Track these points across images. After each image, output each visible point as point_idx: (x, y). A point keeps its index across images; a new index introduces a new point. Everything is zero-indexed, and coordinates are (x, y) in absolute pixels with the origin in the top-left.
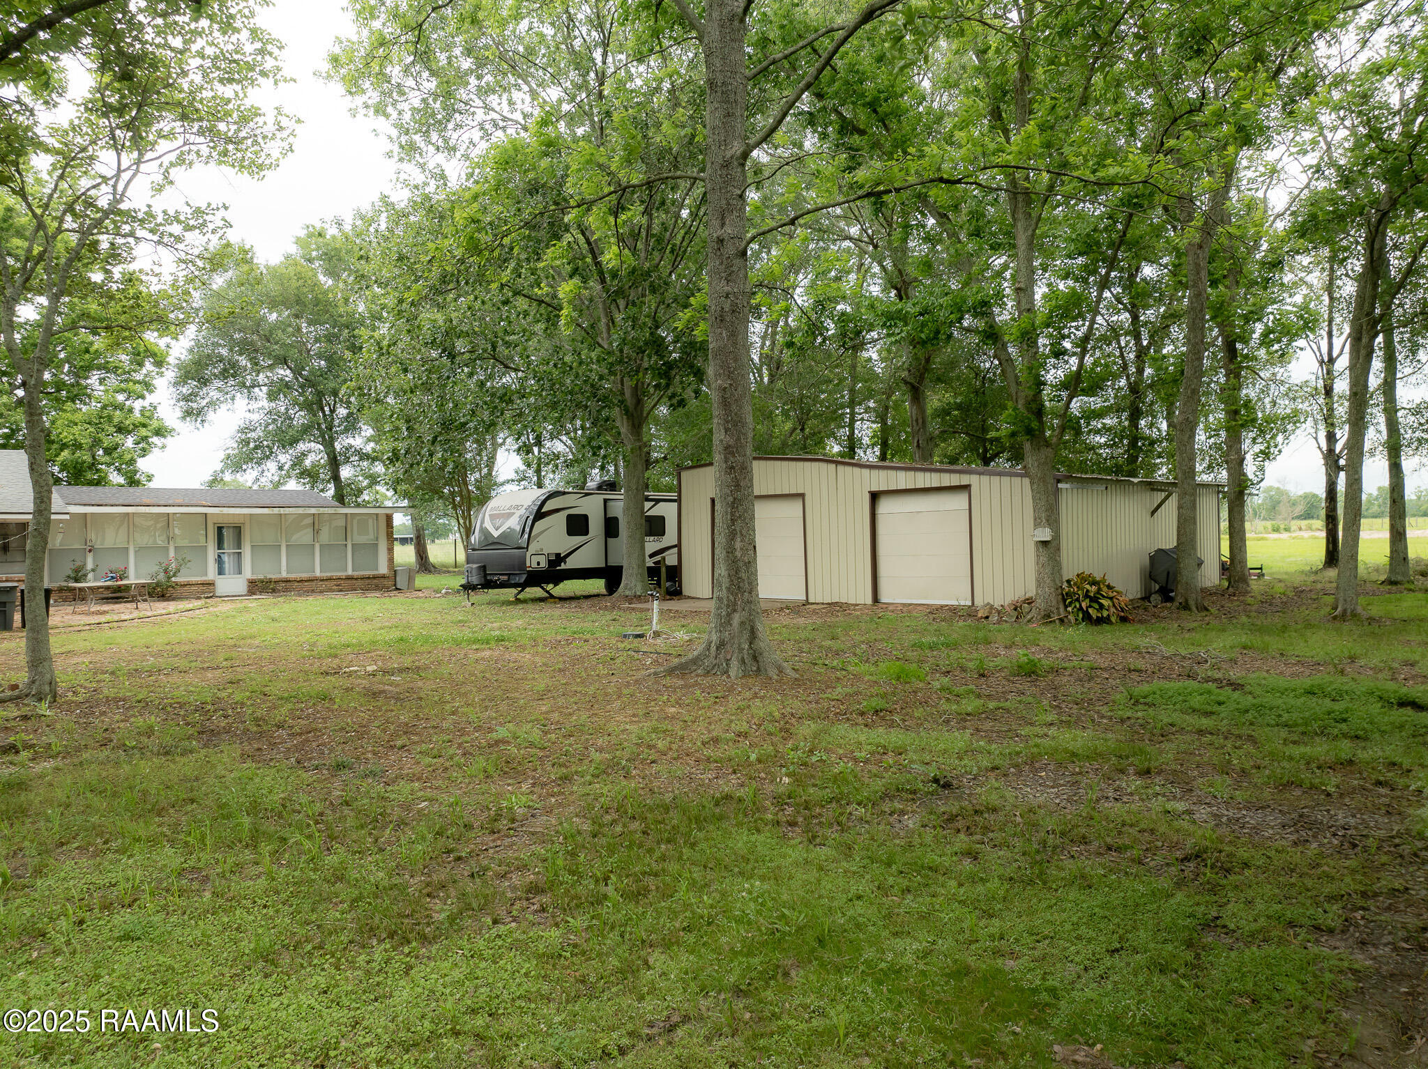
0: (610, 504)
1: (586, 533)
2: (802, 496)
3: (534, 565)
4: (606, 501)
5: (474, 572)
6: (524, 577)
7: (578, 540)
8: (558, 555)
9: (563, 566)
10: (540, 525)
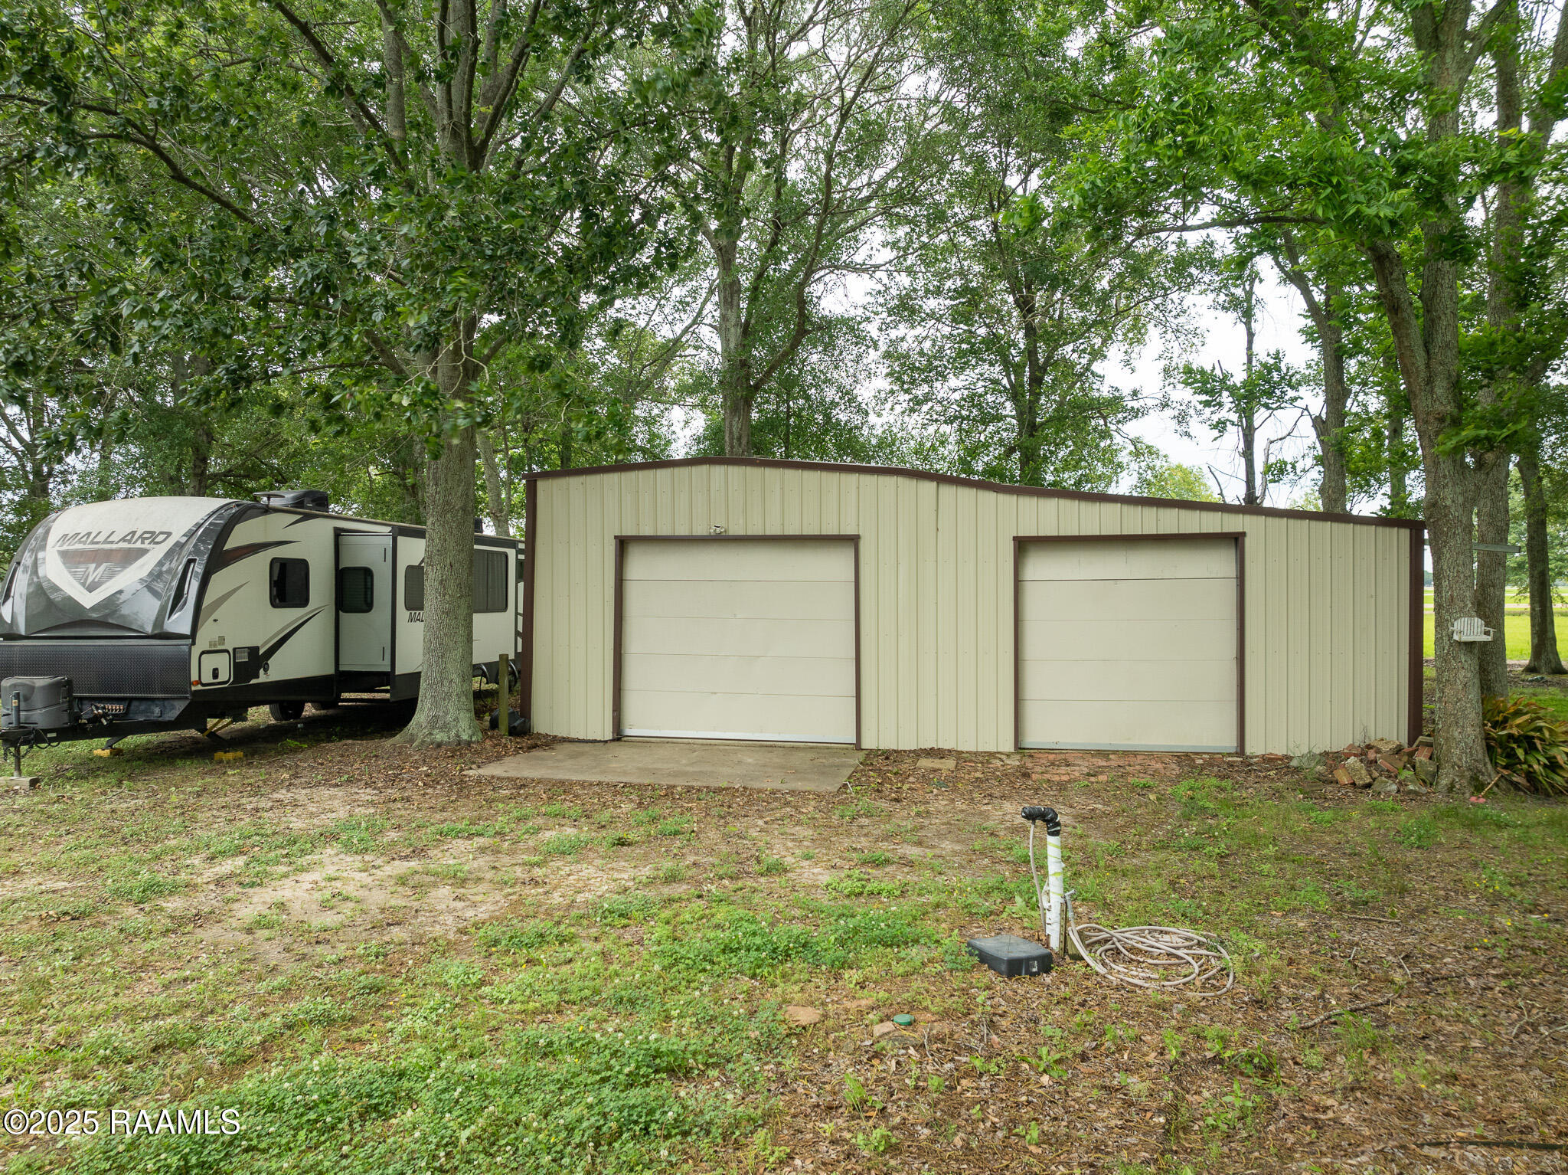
0: (345, 540)
1: (304, 602)
2: (853, 540)
3: (207, 678)
4: (338, 533)
5: (38, 699)
6: (179, 707)
7: (290, 615)
8: (254, 650)
9: (263, 678)
10: (221, 581)
